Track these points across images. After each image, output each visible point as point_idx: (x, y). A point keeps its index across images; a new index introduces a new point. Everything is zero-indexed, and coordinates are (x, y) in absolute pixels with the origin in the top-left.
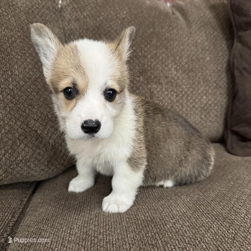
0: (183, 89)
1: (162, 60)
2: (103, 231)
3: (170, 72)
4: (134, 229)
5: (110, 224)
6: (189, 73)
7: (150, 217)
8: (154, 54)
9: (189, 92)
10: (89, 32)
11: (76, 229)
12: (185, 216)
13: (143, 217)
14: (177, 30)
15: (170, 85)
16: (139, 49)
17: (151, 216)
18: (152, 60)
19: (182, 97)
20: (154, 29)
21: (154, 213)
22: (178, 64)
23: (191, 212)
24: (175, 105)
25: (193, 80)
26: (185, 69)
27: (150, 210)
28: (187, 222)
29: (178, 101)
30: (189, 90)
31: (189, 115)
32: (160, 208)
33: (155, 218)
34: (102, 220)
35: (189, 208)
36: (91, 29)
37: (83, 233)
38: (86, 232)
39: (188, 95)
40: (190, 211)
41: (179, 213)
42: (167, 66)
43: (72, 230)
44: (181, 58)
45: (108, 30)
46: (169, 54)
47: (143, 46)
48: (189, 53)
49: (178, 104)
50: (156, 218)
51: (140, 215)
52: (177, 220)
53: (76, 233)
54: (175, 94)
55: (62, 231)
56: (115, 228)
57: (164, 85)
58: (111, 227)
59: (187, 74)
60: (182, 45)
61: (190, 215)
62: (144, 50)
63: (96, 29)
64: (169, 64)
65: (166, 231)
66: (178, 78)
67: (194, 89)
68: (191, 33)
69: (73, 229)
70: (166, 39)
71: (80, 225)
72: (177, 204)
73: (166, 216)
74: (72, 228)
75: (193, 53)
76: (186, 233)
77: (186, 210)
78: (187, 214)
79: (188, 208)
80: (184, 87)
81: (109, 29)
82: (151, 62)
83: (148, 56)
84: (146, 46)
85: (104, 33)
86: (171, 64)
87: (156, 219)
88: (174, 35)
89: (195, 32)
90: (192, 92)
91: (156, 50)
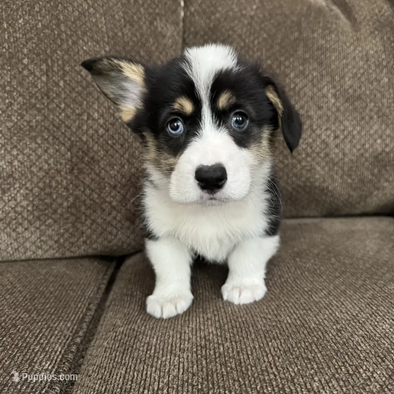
0: (346, 128)
1: (312, 81)
2: (230, 337)
3: (325, 100)
4: (277, 335)
5: (238, 326)
6: (355, 103)
7: (300, 320)
8: (299, 70)
9: (355, 132)
10: (198, 37)
11: (188, 333)
12: (355, 320)
13: (288, 318)
14: (337, 35)
15: (324, 120)
16: (276, 63)
17: (300, 318)
18: (298, 80)
19: (343, 139)
20: (301, 33)
21: (304, 314)
22: (338, 88)
23: (364, 316)
24: (331, 153)
25: (361, 113)
26: (348, 96)
27: (297, 309)
28: (359, 330)
29: (337, 146)
30: (354, 128)
31: (354, 169)
32: (314, 307)
33: (308, 321)
34: (225, 320)
35: (361, 309)
36: (202, 33)
37: (201, 338)
38: (205, 338)
39: (354, 136)
40: (362, 313)
41: (344, 316)
42: (320, 90)
43: (183, 334)
44: (343, 78)
45: (229, 35)
46: (324, 72)
47: (282, 59)
48: (355, 71)
49: (337, 151)
50: (310, 322)
51: (283, 316)
52: (343, 326)
53: (189, 339)
54: (332, 135)
55: (169, 335)
56: (246, 332)
57: (314, 120)
58: (240, 330)
59: (353, 104)
60: (344, 58)
61: (363, 320)
62: (285, 65)
63: (210, 33)
64: (324, 87)
65: (327, 340)
66: (338, 110)
67: (363, 128)
68: (358, 39)
69: (185, 332)
70: (318, 49)
71: (194, 327)
72: (340, 303)
73: (325, 319)
74: (183, 331)
75: (362, 71)
76: (360, 345)
77: (357, 312)
78: (358, 318)
79: (358, 309)
80: (347, 123)
81: (230, 32)
82: (294, 83)
83: (290, 74)
84: (287, 59)
85: (222, 38)
86: (326, 87)
87: (309, 324)
88: (331, 43)
89: (365, 38)
90: (359, 132)
91: (303, 64)
